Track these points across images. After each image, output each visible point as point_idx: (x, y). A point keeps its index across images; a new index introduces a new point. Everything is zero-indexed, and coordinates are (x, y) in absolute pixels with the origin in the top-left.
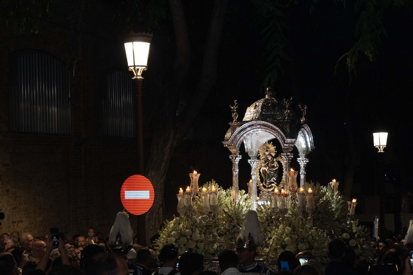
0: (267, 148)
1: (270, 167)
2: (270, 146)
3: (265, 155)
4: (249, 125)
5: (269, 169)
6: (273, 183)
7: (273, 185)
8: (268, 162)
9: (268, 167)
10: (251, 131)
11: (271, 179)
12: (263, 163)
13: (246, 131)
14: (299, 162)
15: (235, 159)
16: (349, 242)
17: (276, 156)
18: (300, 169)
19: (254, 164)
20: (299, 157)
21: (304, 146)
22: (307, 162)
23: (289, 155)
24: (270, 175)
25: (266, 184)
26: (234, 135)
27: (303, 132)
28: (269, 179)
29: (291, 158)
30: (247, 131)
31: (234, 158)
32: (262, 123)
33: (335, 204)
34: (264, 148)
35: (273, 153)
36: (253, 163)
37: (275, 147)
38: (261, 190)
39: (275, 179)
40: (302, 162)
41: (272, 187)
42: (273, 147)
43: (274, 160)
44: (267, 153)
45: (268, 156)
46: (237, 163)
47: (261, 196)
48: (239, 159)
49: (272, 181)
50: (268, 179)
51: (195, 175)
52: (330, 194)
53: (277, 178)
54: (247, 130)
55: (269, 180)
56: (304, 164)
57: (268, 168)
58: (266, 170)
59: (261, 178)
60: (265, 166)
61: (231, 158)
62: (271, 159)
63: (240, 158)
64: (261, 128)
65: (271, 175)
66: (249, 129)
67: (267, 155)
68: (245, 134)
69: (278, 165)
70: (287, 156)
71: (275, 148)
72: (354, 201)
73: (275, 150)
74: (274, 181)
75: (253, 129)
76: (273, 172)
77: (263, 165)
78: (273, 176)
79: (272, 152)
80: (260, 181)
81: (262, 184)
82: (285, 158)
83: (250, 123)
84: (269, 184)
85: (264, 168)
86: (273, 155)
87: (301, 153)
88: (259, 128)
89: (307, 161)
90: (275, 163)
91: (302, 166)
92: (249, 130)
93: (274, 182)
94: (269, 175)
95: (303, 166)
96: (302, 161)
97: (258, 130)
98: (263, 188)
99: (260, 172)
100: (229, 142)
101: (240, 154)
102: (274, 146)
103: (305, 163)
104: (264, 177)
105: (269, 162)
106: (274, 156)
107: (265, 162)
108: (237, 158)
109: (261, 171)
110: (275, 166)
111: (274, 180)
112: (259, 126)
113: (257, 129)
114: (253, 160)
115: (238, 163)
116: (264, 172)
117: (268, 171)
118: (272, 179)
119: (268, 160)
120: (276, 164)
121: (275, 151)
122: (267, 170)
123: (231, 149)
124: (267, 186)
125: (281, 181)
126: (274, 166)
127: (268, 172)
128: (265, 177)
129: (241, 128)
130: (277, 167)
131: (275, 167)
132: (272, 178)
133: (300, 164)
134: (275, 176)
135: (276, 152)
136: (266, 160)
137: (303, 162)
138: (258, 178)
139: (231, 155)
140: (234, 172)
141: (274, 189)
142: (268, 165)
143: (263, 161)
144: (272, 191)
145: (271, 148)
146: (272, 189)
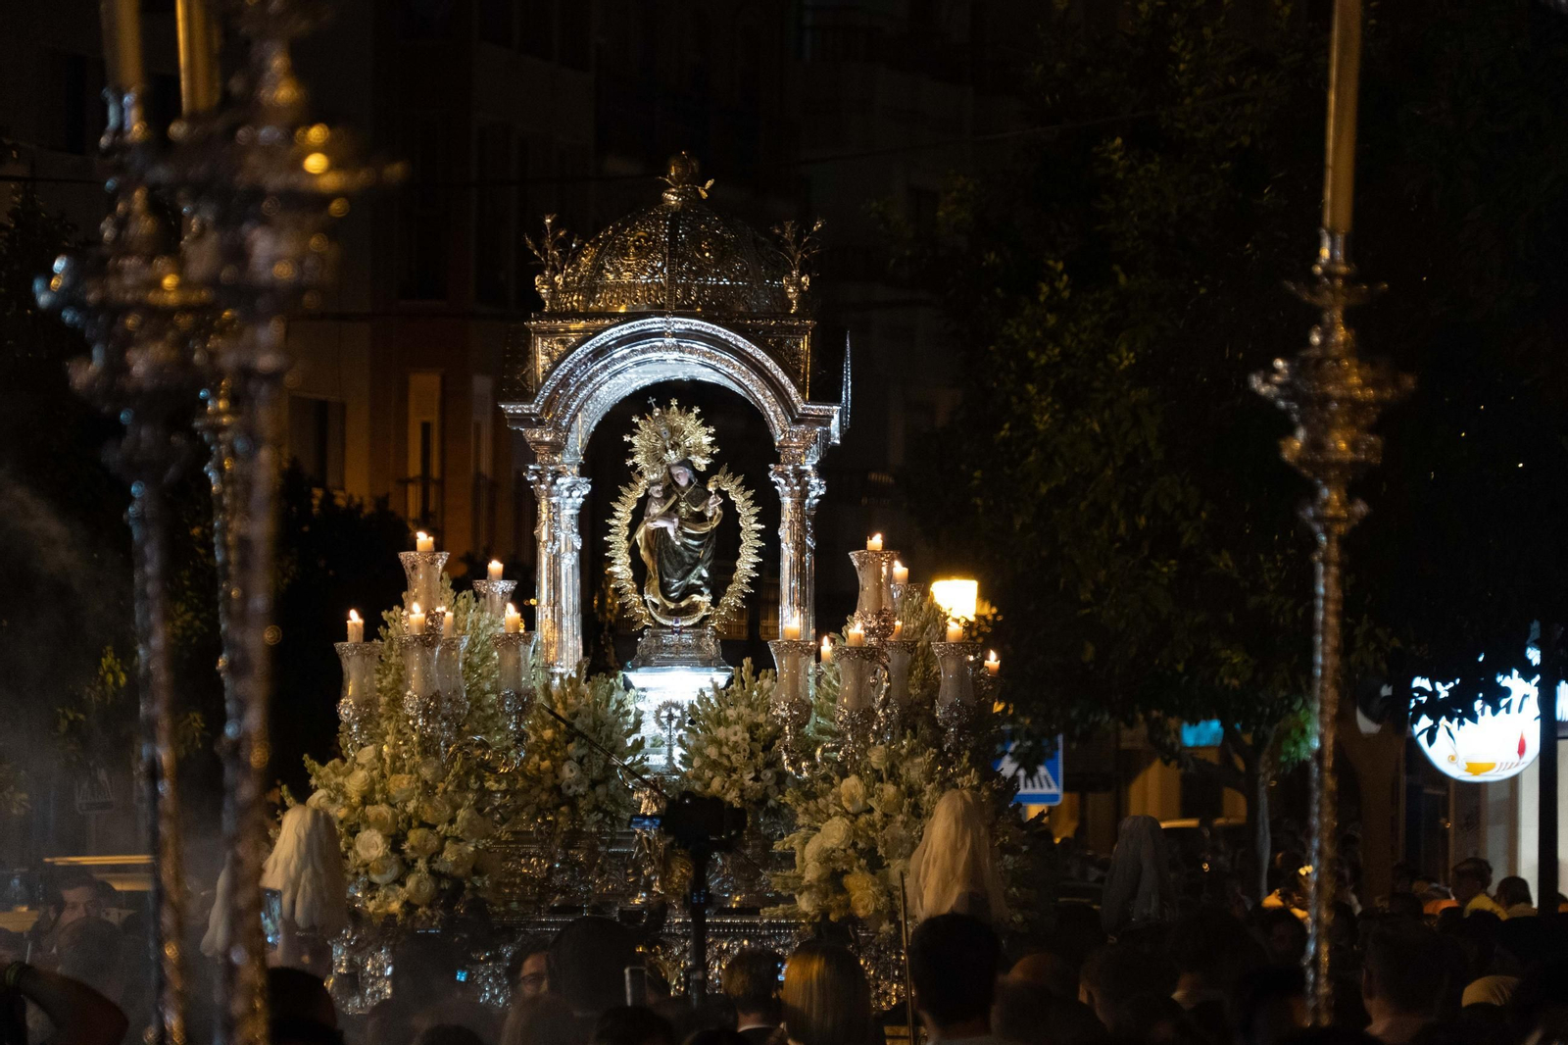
0: (674, 431)
1: (687, 520)
2: (690, 423)
3: (663, 462)
4: (627, 332)
5: (680, 528)
6: (696, 590)
7: (696, 598)
8: (675, 497)
9: (676, 520)
10: (628, 362)
11: (690, 571)
12: (657, 499)
17: (712, 472)
24: (686, 554)
25: (667, 597)
28: (680, 572)
31: (549, 478)
34: (658, 433)
35: (703, 457)
37: (712, 430)
41: (693, 608)
42: (703, 430)
44: (672, 456)
45: (676, 471)
49: (693, 580)
50: (676, 571)
53: (712, 566)
54: (615, 356)
55: (683, 578)
57: (677, 524)
58: (671, 533)
60: (666, 516)
61: (531, 478)
62: (690, 482)
64: (681, 350)
65: (691, 558)
67: (674, 465)
70: (799, 474)
71: (709, 435)
73: (712, 445)
74: (699, 583)
76: (696, 543)
77: (656, 509)
78: (697, 562)
79: (697, 453)
80: (634, 579)
84: (684, 595)
85: (661, 524)
86: (701, 463)
88: (670, 348)
92: (624, 358)
93: (701, 586)
94: (680, 554)
97: (667, 357)
100: (533, 406)
102: (705, 424)
104: (651, 564)
105: (679, 497)
106: (703, 468)
107: (667, 493)
108: (559, 479)
109: (639, 535)
110: (710, 513)
111: (701, 577)
112: (674, 340)
117: (677, 537)
118: (695, 572)
119: (673, 486)
120: (713, 507)
121: (709, 450)
122: (675, 533)
124: (672, 606)
125: (731, 582)
126: (702, 513)
127: (678, 543)
128: (660, 563)
130: (716, 520)
131: (709, 519)
132: (694, 566)
134: (705, 557)
135: (717, 450)
136: (667, 488)
138: (621, 568)
139: (533, 464)
140: (550, 544)
141: (705, 618)
142: (677, 511)
143: (656, 491)
144: (694, 626)
145: (691, 433)
146: (696, 620)
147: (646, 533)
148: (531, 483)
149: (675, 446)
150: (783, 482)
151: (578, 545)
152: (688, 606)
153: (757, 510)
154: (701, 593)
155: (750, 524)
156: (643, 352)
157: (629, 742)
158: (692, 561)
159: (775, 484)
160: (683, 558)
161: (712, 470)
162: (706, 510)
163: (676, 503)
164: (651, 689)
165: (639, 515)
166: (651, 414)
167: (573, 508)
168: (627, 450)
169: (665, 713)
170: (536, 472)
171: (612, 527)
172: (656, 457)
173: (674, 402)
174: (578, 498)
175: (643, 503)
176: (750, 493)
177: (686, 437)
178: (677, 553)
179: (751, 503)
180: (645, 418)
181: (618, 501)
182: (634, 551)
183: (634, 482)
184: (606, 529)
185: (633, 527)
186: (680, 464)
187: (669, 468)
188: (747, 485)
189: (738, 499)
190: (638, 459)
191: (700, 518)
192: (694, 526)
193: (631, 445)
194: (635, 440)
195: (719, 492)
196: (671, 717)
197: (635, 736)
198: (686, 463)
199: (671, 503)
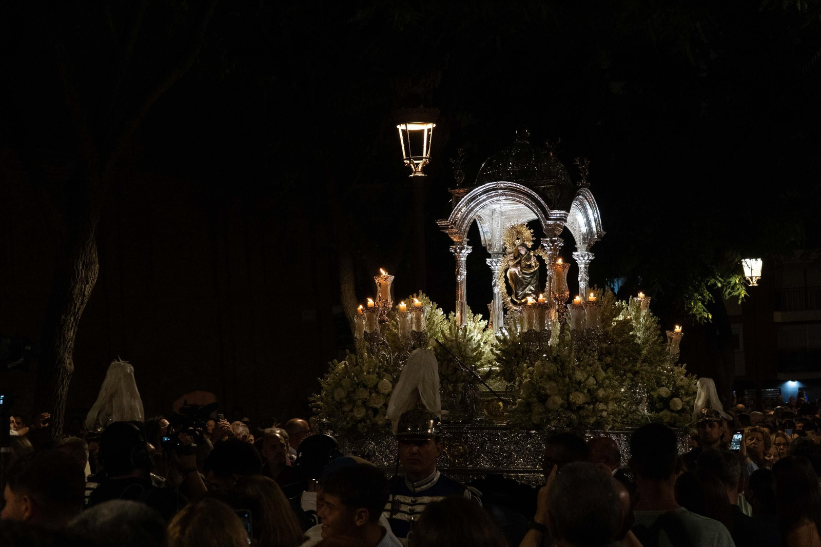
0: (519, 232)
1: (524, 267)
2: (524, 229)
4: (483, 189)
5: (521, 271)
6: (529, 295)
8: (519, 259)
9: (519, 267)
10: (487, 202)
11: (526, 287)
12: (512, 259)
13: (478, 201)
14: (577, 260)
15: (460, 252)
16: (669, 402)
17: (534, 248)
18: (579, 272)
19: (497, 266)
20: (576, 250)
21: (584, 229)
22: (591, 260)
23: (555, 241)
24: (524, 281)
25: (517, 299)
26: (457, 208)
27: (582, 204)
28: (521, 288)
29: (560, 246)
30: (481, 202)
31: (458, 251)
32: (506, 185)
33: (641, 332)
34: (513, 234)
35: (529, 242)
36: (494, 264)
37: (532, 231)
38: (508, 309)
39: (532, 288)
40: (582, 258)
42: (529, 231)
43: (531, 254)
44: (518, 242)
45: (519, 248)
46: (463, 259)
47: (507, 318)
48: (467, 252)
49: (527, 291)
51: (385, 278)
52: (634, 314)
53: (536, 286)
54: (481, 200)
55: (523, 291)
56: (585, 262)
57: (519, 269)
58: (517, 273)
59: (508, 287)
60: (515, 266)
61: (453, 251)
62: (526, 253)
63: (469, 252)
64: (506, 195)
65: (526, 282)
66: (485, 197)
67: (519, 246)
68: (478, 207)
69: (538, 264)
70: (552, 242)
71: (532, 233)
72: (678, 329)
73: (532, 237)
74: (530, 292)
75: (491, 197)
76: (529, 276)
77: (511, 263)
78: (529, 284)
79: (527, 241)
80: (507, 292)
81: (509, 299)
82: (548, 246)
83: (485, 187)
84: (523, 298)
85: (513, 270)
86: (529, 244)
87: (580, 244)
88: (502, 195)
89: (590, 258)
90: (532, 259)
91: (581, 266)
92: (484, 200)
93: (531, 294)
94: (522, 281)
95: (583, 266)
96: (582, 256)
97: (501, 198)
98: (511, 305)
99: (506, 277)
100: (448, 221)
101: (469, 244)
102: (530, 229)
103: (588, 261)
104: (513, 286)
105: (521, 259)
106: (530, 247)
107: (515, 258)
108: (463, 251)
109: (508, 275)
110: (533, 265)
111: (531, 290)
112: (501, 191)
113: (498, 198)
114: (494, 259)
115: (466, 259)
116: (513, 276)
117: (520, 274)
118: (528, 288)
119: (520, 255)
120: (533, 261)
121: (532, 239)
122: (519, 272)
123: (452, 234)
126: (530, 264)
127: (520, 277)
128: (515, 286)
129: (470, 195)
130: (536, 267)
131: (533, 267)
132: (527, 286)
133: (578, 262)
134: (532, 282)
135: (535, 239)
136: (517, 256)
137: (584, 259)
140: (459, 276)
142: (520, 264)
145: (525, 233)
148: (454, 253)
152: (525, 302)
154: (531, 296)
158: (526, 284)
160: (523, 283)
163: (520, 261)
172: (513, 244)
177: (523, 235)
178: (521, 281)
186: (520, 246)
187: (517, 247)
190: (506, 245)
191: (530, 266)
192: (526, 269)
198: (523, 245)
199: (517, 260)
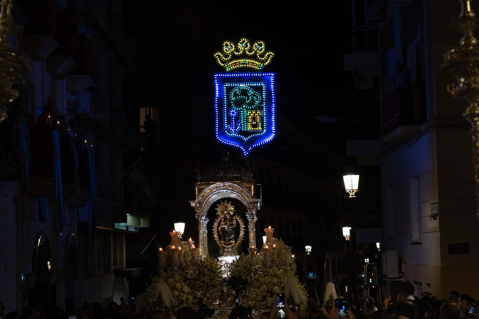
0: (226, 207)
1: (229, 225)
3: (224, 213)
4: (215, 186)
5: (228, 227)
7: (232, 241)
8: (226, 221)
10: (216, 192)
11: (230, 236)
12: (223, 221)
15: (201, 218)
25: (226, 241)
26: (201, 195)
28: (228, 236)
30: (213, 192)
32: (228, 184)
41: (231, 243)
42: (232, 206)
44: (226, 212)
45: (227, 215)
46: (202, 221)
55: (229, 237)
58: (226, 228)
62: (229, 217)
64: (227, 189)
69: (236, 223)
70: (252, 214)
73: (234, 209)
74: (232, 238)
76: (231, 230)
79: (231, 211)
81: (221, 241)
84: (229, 241)
85: (224, 226)
86: (232, 213)
88: (224, 189)
92: (215, 191)
93: (232, 239)
94: (228, 232)
100: (196, 202)
102: (232, 205)
104: (222, 235)
106: (232, 214)
108: (202, 217)
109: (219, 229)
111: (232, 237)
119: (226, 218)
120: (234, 222)
121: (233, 211)
123: (196, 208)
124: (227, 243)
125: (239, 238)
127: (227, 230)
128: (224, 234)
129: (208, 189)
130: (235, 225)
138: (216, 236)
139: (197, 214)
140: (201, 231)
141: (233, 246)
142: (227, 223)
143: (223, 219)
144: (231, 247)
145: (229, 207)
146: (232, 246)
147: (221, 228)
148: (197, 218)
149: (226, 210)
150: (249, 216)
151: (207, 232)
152: (230, 243)
153: (243, 223)
154: (233, 240)
155: (242, 226)
156: (219, 190)
157: (219, 271)
158: (230, 234)
159: (247, 216)
161: (234, 215)
162: (233, 223)
163: (227, 222)
164: (223, 261)
165: (219, 225)
166: (221, 204)
167: (205, 224)
168: (216, 211)
169: (226, 265)
170: (197, 216)
171: (214, 227)
172: (222, 212)
173: (226, 201)
174: (206, 222)
175: (220, 222)
176: (242, 219)
177: (228, 208)
179: (242, 221)
180: (220, 205)
181: (215, 222)
182: (218, 232)
183: (218, 218)
184: (213, 228)
185: (218, 227)
186: (227, 214)
187: (225, 215)
188: (241, 218)
189: (240, 221)
190: (219, 213)
191: (232, 225)
193: (217, 210)
194: (218, 209)
195: (235, 219)
196: (227, 266)
197: (220, 270)
198: (228, 213)
199: (226, 222)
